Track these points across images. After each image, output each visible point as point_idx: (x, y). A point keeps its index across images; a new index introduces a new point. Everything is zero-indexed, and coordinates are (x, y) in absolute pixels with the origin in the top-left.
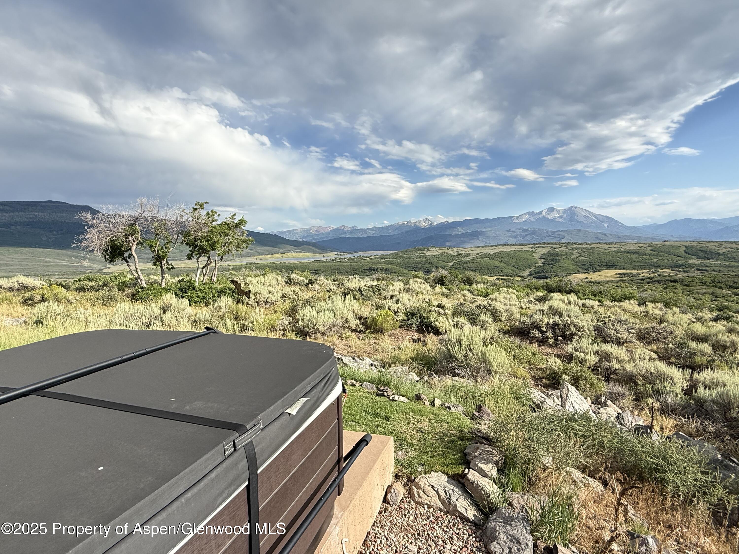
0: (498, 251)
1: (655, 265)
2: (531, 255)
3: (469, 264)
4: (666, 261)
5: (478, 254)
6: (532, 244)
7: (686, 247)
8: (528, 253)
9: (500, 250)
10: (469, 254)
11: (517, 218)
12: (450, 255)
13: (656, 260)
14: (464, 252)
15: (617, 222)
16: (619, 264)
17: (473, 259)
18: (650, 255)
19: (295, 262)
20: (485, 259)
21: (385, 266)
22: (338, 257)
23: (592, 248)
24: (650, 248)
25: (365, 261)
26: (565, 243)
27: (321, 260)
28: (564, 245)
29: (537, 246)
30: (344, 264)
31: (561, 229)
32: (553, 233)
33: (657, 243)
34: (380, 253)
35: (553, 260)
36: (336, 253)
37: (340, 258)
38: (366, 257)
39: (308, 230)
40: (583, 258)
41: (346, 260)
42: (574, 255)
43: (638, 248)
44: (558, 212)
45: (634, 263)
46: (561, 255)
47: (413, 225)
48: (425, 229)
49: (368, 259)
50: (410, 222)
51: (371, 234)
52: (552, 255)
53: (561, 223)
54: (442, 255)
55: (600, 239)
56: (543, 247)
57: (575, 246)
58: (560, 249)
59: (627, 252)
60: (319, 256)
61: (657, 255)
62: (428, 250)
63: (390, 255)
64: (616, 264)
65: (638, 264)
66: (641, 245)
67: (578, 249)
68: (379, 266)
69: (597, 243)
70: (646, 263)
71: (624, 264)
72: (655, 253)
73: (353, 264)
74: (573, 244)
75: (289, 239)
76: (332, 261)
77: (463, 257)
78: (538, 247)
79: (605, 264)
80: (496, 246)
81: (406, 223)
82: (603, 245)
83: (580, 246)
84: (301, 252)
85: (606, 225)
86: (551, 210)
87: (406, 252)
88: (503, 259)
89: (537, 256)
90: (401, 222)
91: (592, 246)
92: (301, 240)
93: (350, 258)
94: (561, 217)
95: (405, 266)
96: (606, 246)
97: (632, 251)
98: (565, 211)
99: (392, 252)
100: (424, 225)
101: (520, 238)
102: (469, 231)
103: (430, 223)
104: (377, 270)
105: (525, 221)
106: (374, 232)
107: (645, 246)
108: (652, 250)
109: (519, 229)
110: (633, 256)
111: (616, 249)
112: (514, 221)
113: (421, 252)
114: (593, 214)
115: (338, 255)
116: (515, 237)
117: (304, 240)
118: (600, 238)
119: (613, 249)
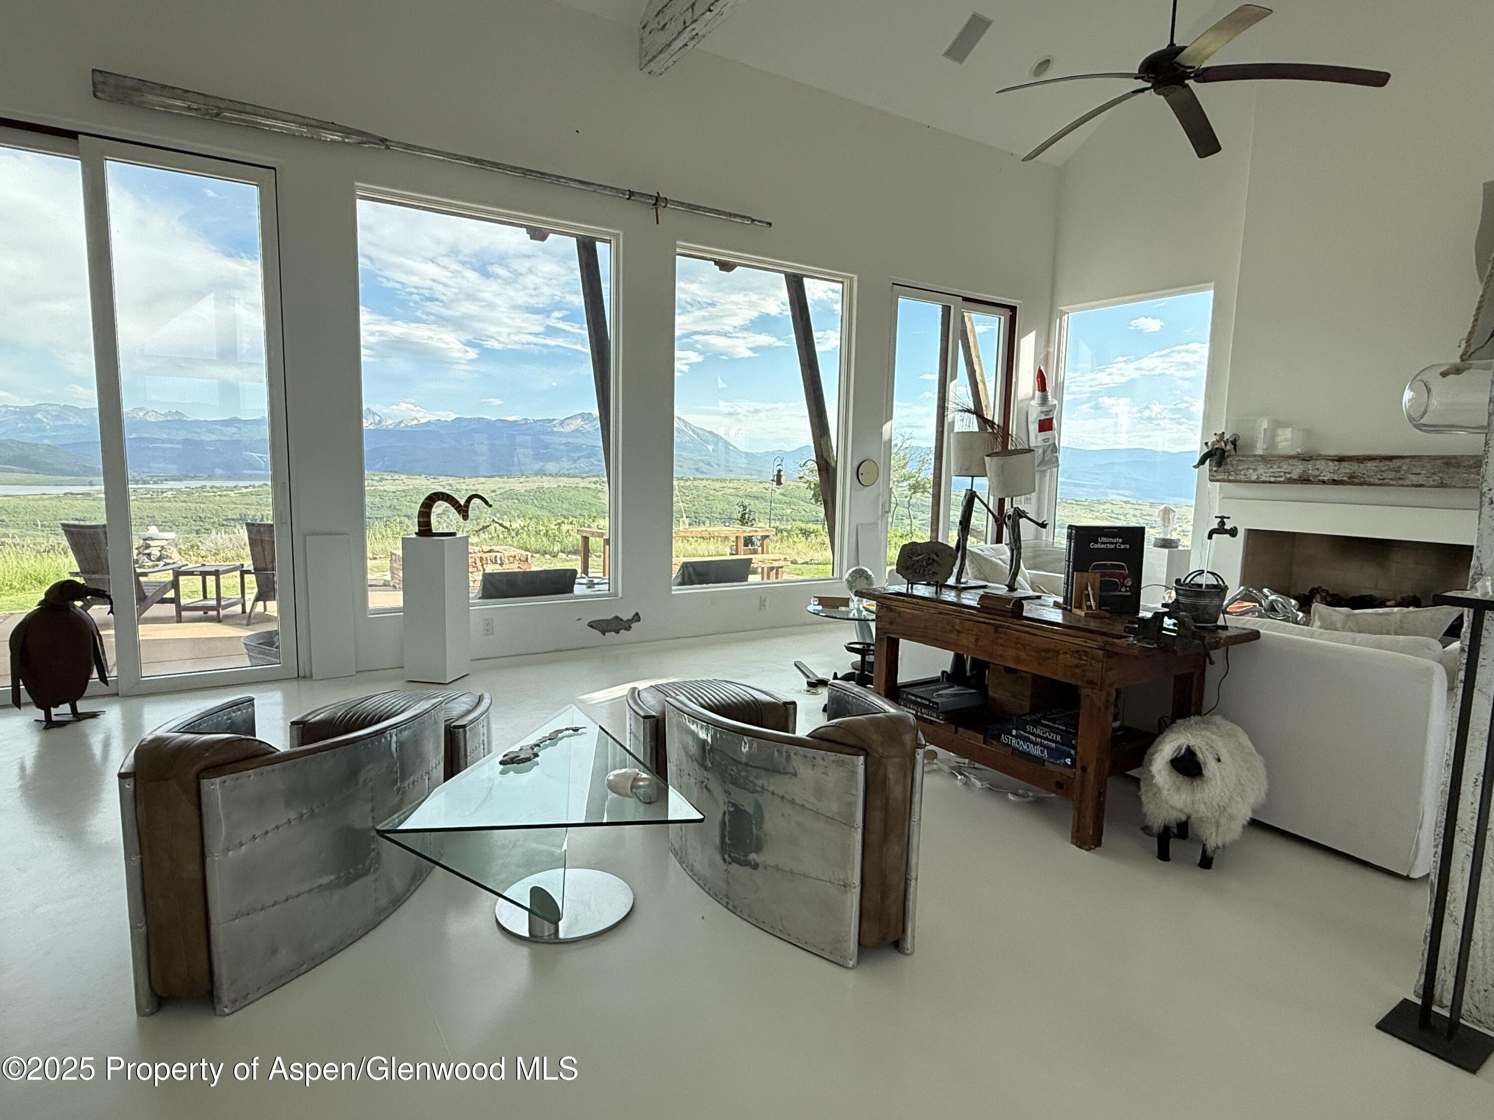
0: (534, 486)
5: (494, 491)
6: (594, 476)
9: (537, 485)
11: (562, 423)
14: (464, 487)
15: (726, 443)
25: (224, 499)
37: (148, 492)
38: (228, 489)
39: (28, 412)
41: (168, 494)
43: (764, 491)
49: (232, 494)
61: (789, 504)
62: (381, 480)
68: (267, 511)
69: (702, 479)
72: (788, 500)
73: (193, 505)
82: (712, 483)
84: (12, 471)
91: (696, 483)
92: (3, 438)
93: (179, 491)
96: (717, 485)
97: (756, 494)
105: (577, 430)
106: (233, 430)
109: (566, 445)
114: (691, 426)
118: (702, 469)
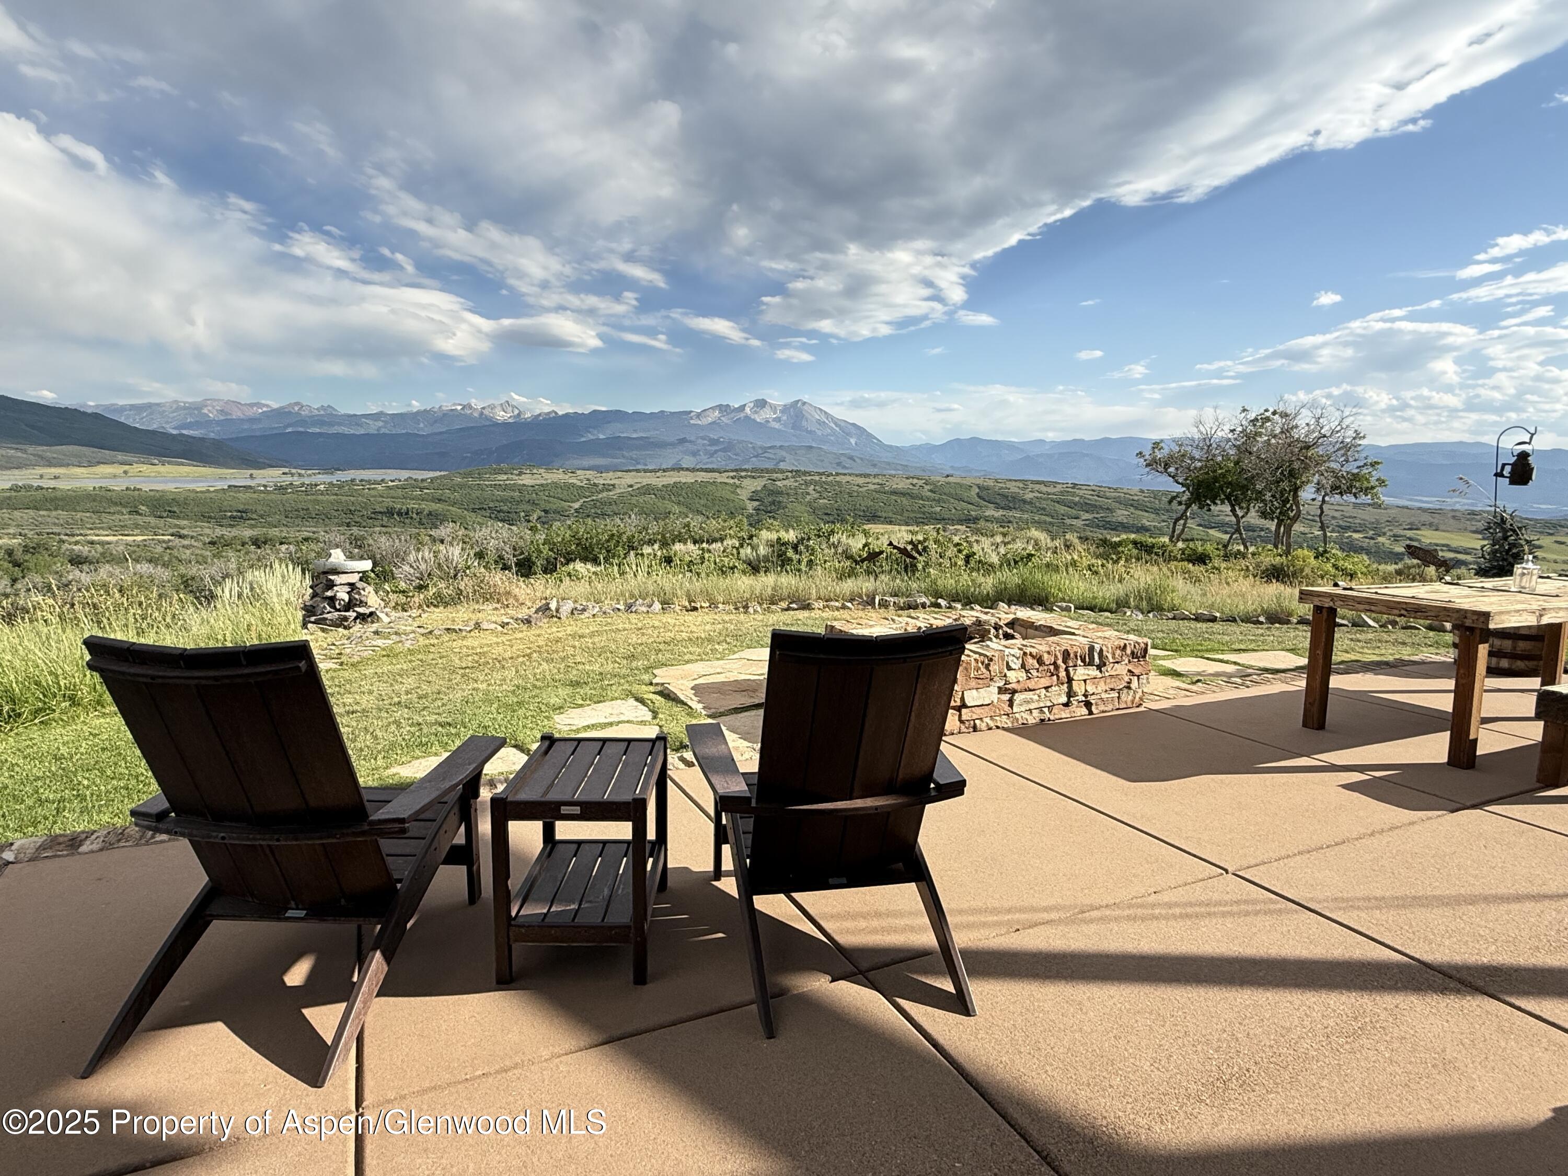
0: (671, 481)
1: (938, 517)
2: (733, 493)
3: (614, 507)
4: (954, 511)
5: (631, 486)
6: (732, 471)
7: (979, 487)
8: (728, 487)
9: (674, 480)
10: (613, 485)
11: (699, 415)
12: (573, 485)
13: (938, 509)
14: (602, 482)
15: (870, 435)
16: (884, 515)
17: (621, 495)
18: (928, 499)
19: (170, 487)
20: (647, 498)
21: (428, 507)
22: (297, 481)
23: (839, 483)
24: (928, 487)
25: (372, 492)
26: (791, 472)
27: (250, 487)
28: (790, 474)
29: (743, 474)
30: (320, 497)
31: (778, 444)
32: (765, 450)
33: (938, 478)
34: (404, 474)
35: (773, 503)
36: (286, 470)
37: (303, 485)
38: (376, 483)
39: (196, 408)
40: (826, 501)
41: (322, 487)
42: (808, 494)
43: (911, 487)
44: (774, 408)
45: (906, 514)
46: (788, 494)
47: (476, 415)
48: (505, 425)
49: (379, 487)
50: (470, 407)
51: (373, 427)
52: (772, 493)
53: (779, 431)
54: (555, 485)
55: (845, 467)
56: (753, 477)
57: (809, 478)
58: (785, 482)
59: (894, 493)
60: (239, 477)
61: (939, 501)
62: (520, 474)
63: (432, 479)
64: (879, 514)
65: (912, 515)
66: (915, 481)
67: (816, 483)
68: (413, 505)
70: (924, 513)
71: (890, 515)
72: (937, 496)
73: (344, 498)
74: (805, 473)
75: (137, 425)
76: (281, 489)
77: (602, 491)
78: (745, 477)
79: (862, 514)
80: (664, 471)
81: (459, 408)
82: (856, 478)
83: (817, 478)
84: (182, 464)
85: (853, 441)
86: (761, 404)
87: (470, 474)
88: (681, 499)
89: (744, 495)
90: (447, 406)
92: (175, 432)
93: (331, 484)
94: (778, 420)
95: (472, 506)
96: (861, 481)
98: (786, 409)
99: (438, 474)
100: (501, 416)
101: (704, 458)
102: (602, 437)
103: (516, 412)
104: (407, 513)
105: (714, 423)
106: (381, 424)
107: (921, 482)
108: (931, 491)
109: (703, 438)
110: (905, 501)
111: (876, 486)
112: (692, 422)
113: (505, 477)
114: (833, 418)
115: (292, 475)
116: (694, 454)
117: (185, 432)
119: (872, 487)
